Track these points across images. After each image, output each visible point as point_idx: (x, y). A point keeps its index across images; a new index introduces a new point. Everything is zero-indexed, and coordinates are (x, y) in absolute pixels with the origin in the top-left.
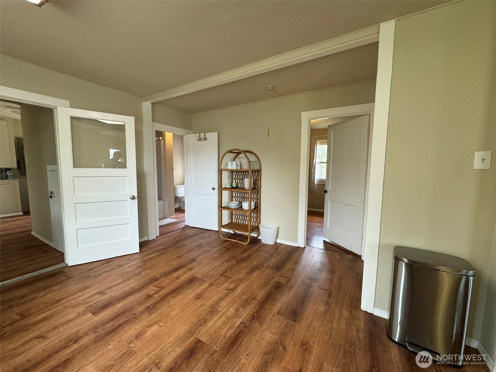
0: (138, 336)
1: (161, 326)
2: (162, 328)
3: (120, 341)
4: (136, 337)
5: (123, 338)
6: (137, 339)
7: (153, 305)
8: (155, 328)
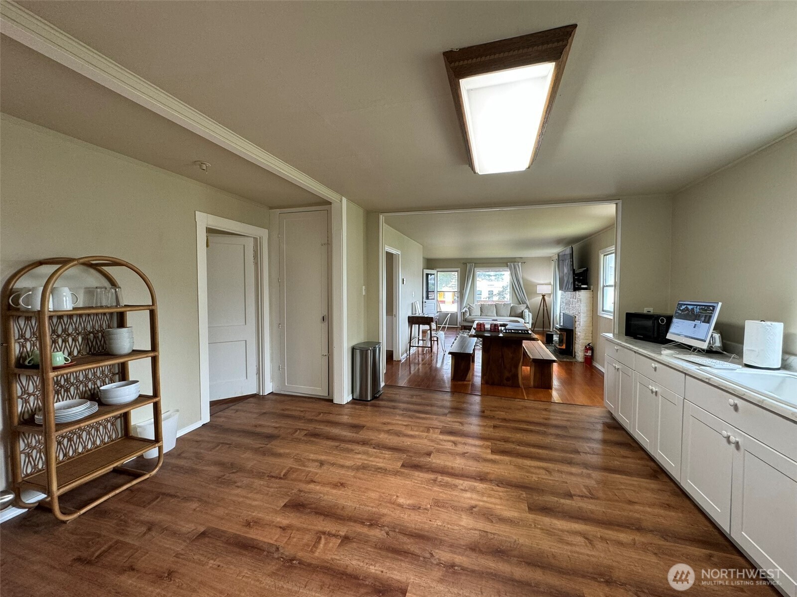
0: (416, 508)
1: (397, 496)
2: (399, 495)
3: (429, 519)
4: (418, 509)
5: (425, 520)
6: (420, 507)
7: (364, 523)
8: (401, 500)
